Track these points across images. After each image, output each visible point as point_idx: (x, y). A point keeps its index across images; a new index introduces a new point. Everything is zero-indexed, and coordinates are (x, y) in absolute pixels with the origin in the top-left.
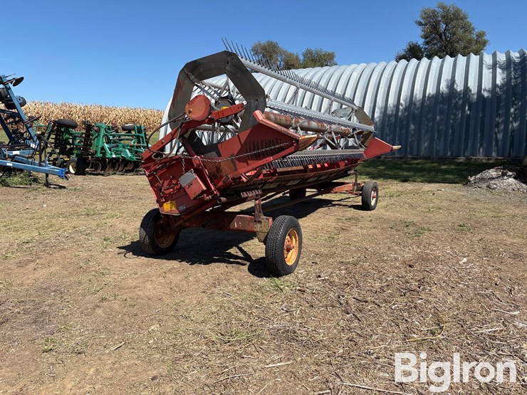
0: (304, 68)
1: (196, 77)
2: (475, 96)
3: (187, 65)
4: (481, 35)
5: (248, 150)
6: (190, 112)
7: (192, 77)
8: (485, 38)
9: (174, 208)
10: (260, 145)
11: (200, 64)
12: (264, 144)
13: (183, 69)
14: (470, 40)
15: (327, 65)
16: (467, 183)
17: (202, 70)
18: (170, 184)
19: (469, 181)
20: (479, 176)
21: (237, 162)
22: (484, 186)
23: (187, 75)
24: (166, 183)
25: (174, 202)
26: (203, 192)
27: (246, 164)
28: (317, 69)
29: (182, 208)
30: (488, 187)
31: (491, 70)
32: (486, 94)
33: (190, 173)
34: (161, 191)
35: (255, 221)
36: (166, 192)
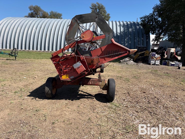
0: (51, 18)
1: (80, 22)
2: (116, 35)
3: (76, 16)
4: (108, 15)
5: (105, 54)
6: (83, 37)
7: (79, 22)
8: (110, 16)
9: (67, 78)
10: (111, 52)
11: (83, 17)
12: (113, 52)
13: (74, 18)
14: (106, 16)
15: (59, 18)
16: (120, 62)
17: (84, 19)
18: (66, 67)
19: (121, 62)
20: (123, 60)
21: (100, 59)
22: (125, 63)
23: (76, 20)
24: (64, 67)
25: (68, 75)
26: (85, 71)
27: (104, 59)
28: (56, 19)
29: (72, 77)
30: (127, 63)
31: (119, 27)
32: (118, 34)
33: (79, 63)
34: (61, 70)
35: (99, 81)
36: (65, 71)
